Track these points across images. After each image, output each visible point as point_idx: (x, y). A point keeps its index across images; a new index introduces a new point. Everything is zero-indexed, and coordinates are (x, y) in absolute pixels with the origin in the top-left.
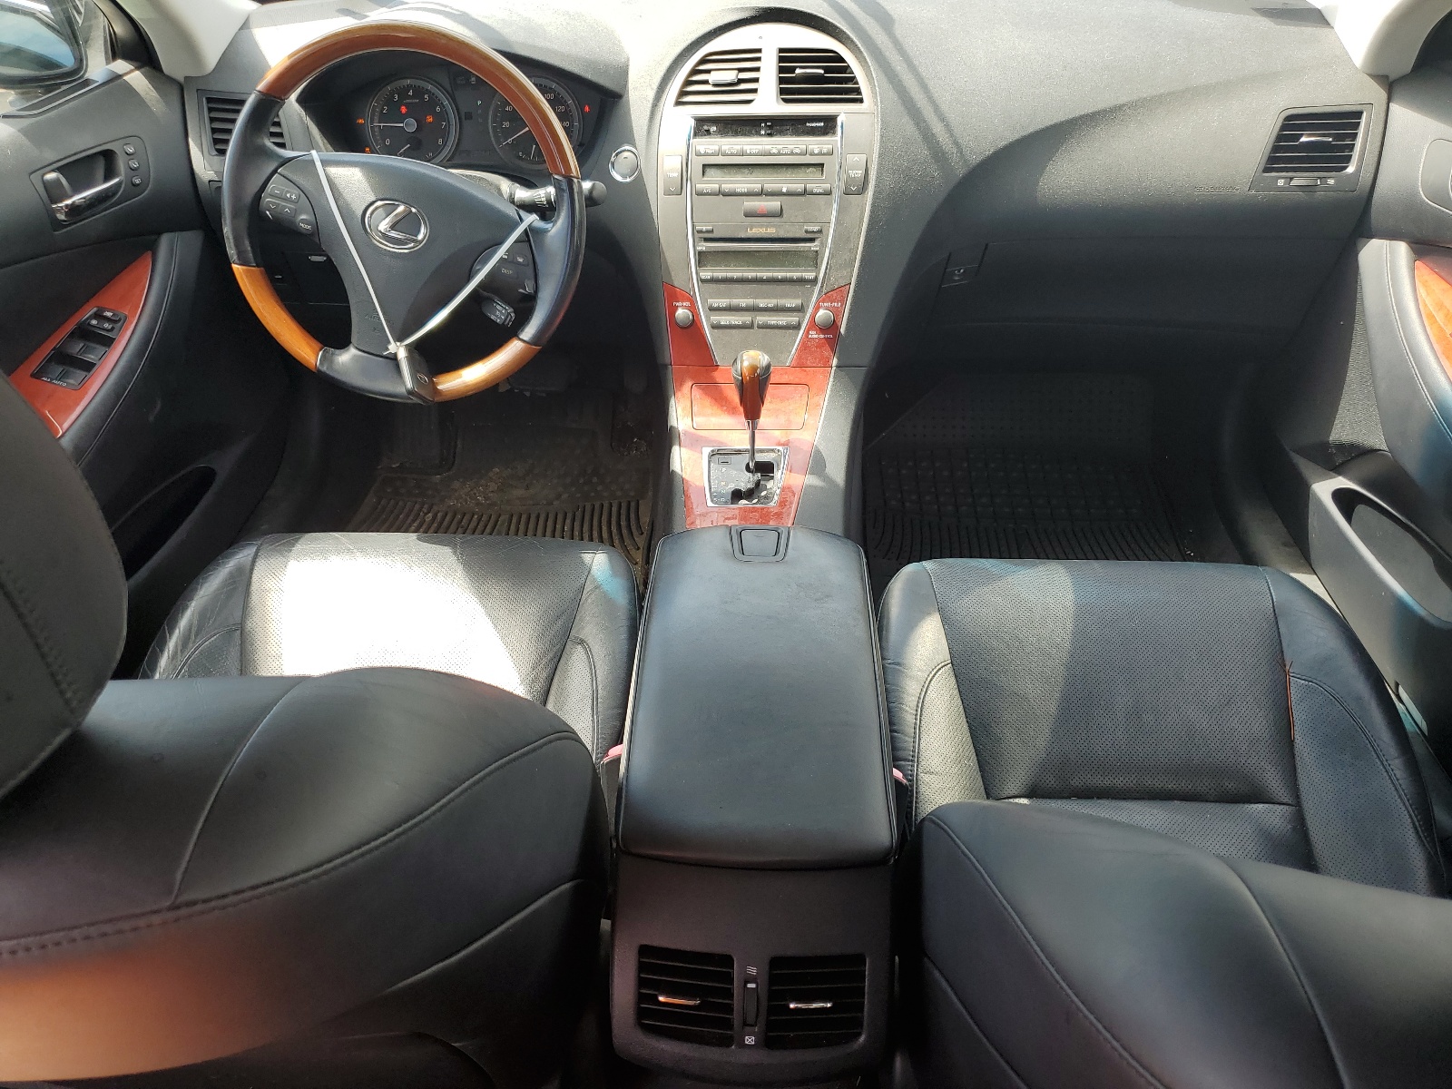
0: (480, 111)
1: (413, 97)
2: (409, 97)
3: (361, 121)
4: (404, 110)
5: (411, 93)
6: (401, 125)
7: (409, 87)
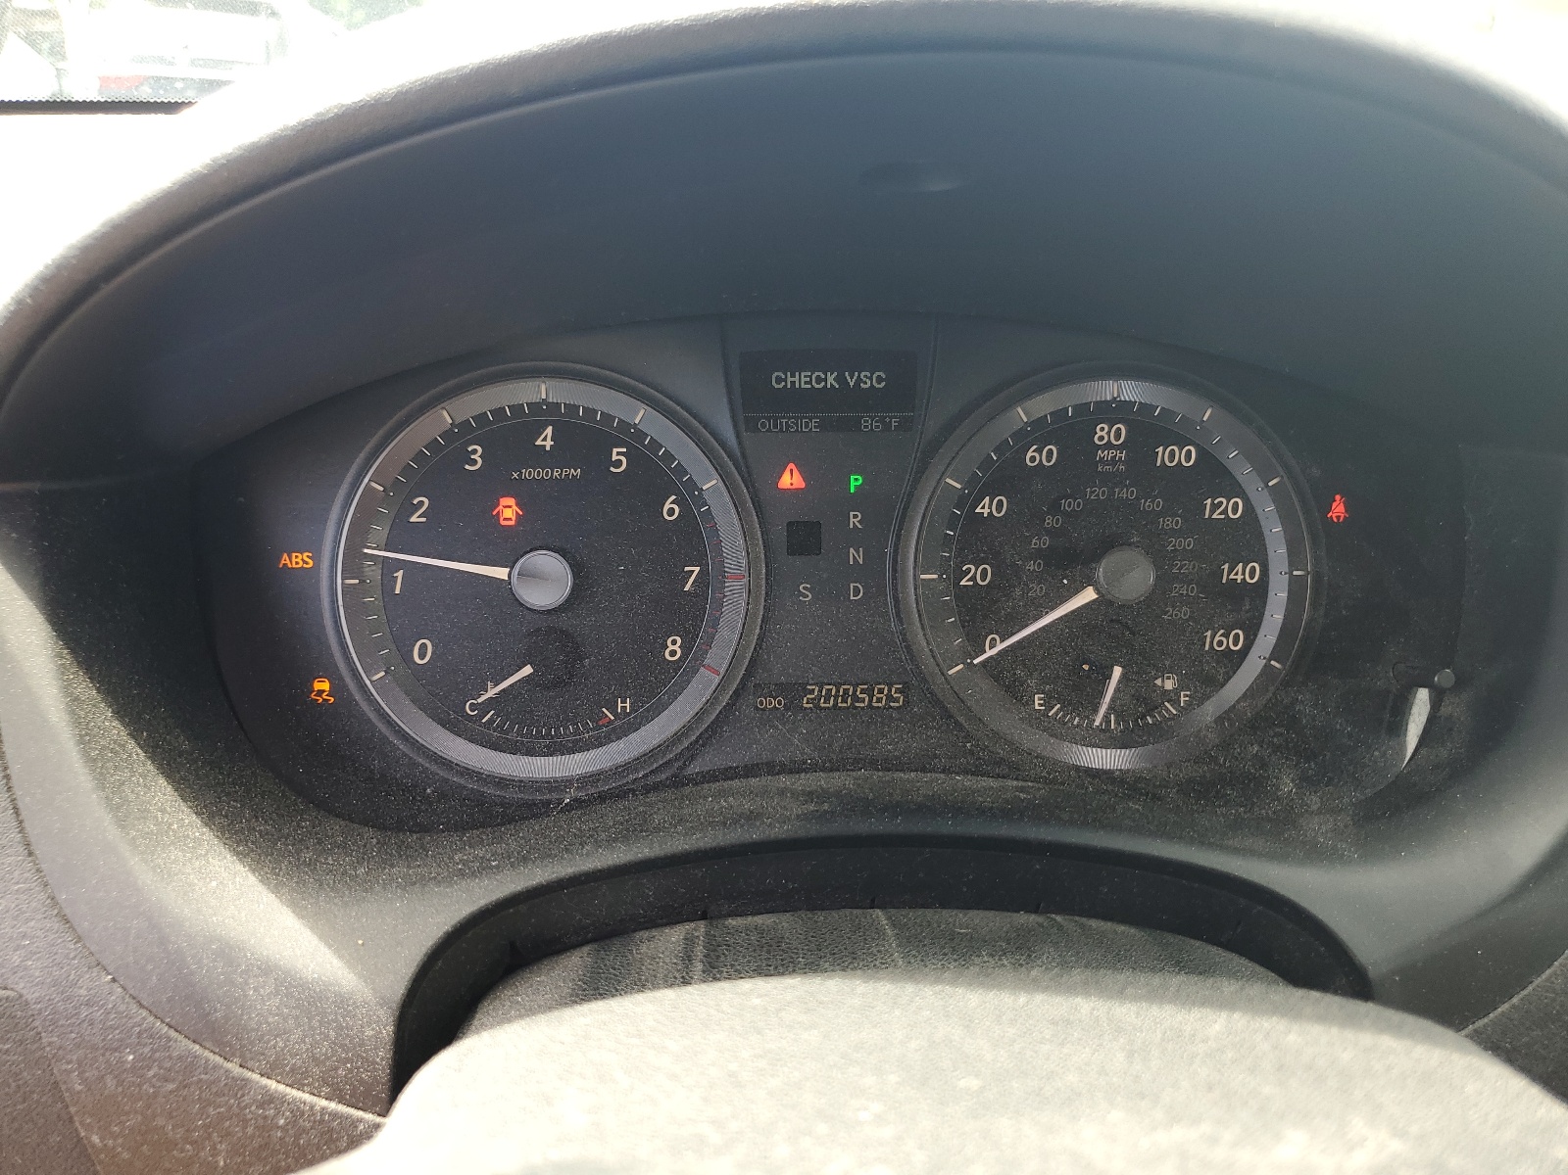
0: (855, 520)
1: (557, 457)
2: (540, 457)
3: (299, 560)
4: (508, 511)
5: (546, 440)
6: (501, 573)
7: (543, 413)
